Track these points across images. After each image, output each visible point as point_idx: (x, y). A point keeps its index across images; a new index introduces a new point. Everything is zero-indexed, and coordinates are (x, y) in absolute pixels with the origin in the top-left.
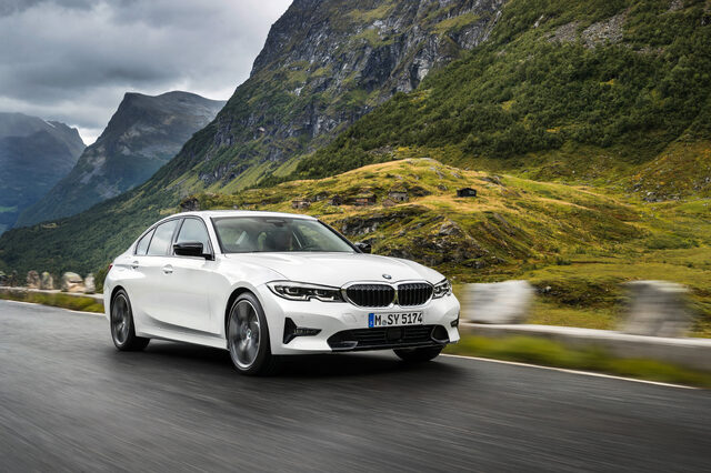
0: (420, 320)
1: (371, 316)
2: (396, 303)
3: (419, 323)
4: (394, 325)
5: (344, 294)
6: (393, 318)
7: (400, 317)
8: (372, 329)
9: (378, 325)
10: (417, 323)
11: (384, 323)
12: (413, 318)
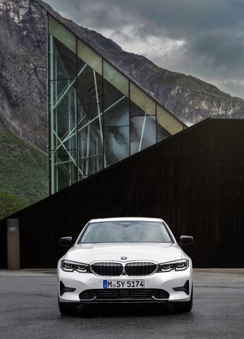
0: (143, 285)
1: (105, 282)
2: (124, 274)
3: (141, 287)
4: (121, 287)
5: (91, 268)
6: (121, 284)
7: (126, 282)
8: (105, 290)
9: (110, 287)
10: (139, 287)
11: (114, 286)
12: (135, 284)
